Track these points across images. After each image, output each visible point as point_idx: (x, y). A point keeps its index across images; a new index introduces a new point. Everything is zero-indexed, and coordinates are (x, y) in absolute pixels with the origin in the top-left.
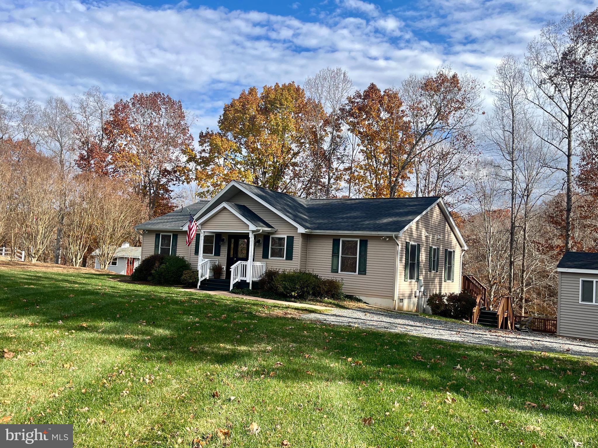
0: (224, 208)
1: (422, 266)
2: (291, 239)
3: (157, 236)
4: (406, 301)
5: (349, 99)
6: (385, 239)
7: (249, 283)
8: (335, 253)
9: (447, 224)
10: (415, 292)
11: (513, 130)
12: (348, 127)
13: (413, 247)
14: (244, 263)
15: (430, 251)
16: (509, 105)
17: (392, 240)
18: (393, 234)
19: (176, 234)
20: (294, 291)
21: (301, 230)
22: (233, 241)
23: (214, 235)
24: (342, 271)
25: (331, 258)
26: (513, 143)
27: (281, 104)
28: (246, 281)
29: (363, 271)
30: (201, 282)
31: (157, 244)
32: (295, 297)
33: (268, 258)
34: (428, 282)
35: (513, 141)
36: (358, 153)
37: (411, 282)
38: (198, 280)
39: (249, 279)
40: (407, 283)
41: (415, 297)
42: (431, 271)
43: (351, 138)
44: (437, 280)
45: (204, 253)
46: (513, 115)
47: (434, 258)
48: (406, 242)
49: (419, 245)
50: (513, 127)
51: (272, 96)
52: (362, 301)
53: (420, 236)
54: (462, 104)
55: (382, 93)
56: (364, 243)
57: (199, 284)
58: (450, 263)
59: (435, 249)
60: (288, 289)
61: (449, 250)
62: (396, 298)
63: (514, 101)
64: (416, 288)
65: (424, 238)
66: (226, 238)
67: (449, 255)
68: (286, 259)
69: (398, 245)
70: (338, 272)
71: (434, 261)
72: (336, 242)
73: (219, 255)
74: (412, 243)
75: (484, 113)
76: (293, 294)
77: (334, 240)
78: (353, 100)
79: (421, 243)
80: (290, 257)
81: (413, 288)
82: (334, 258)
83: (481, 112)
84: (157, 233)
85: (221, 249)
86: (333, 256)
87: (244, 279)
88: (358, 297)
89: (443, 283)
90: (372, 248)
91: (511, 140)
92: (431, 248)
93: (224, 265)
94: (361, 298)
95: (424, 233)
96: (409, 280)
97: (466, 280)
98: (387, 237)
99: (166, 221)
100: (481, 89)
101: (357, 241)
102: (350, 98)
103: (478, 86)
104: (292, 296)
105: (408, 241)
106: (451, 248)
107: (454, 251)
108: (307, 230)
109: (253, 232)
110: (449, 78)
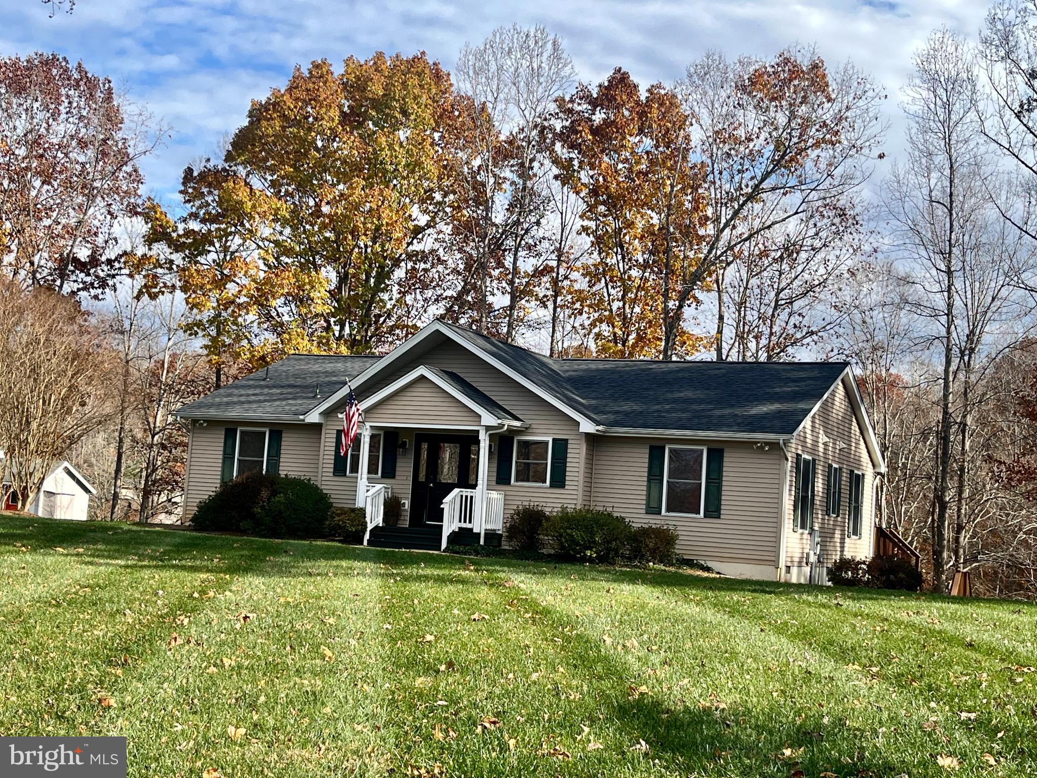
0: (422, 378)
1: (818, 503)
2: (561, 446)
3: (230, 434)
4: (794, 570)
5: (560, 101)
6: (762, 448)
7: (479, 534)
8: (654, 475)
9: (854, 420)
10: (808, 554)
11: (951, 202)
12: (556, 171)
13: (806, 462)
14: (467, 492)
15: (829, 472)
16: (943, 143)
17: (777, 450)
18: (781, 438)
19: (278, 431)
20: (591, 549)
21: (587, 427)
22: (425, 446)
23: (382, 433)
24: (669, 510)
25: (645, 483)
26: (951, 232)
27: (404, 113)
28: (472, 529)
29: (714, 511)
30: (371, 531)
31: (229, 451)
32: (591, 560)
33: (509, 483)
34: (826, 536)
35: (951, 225)
36: (574, 234)
37: (802, 534)
38: (366, 528)
39: (479, 525)
40: (797, 535)
41: (807, 564)
42: (829, 515)
43: (558, 197)
44: (838, 535)
45: (369, 472)
46: (951, 167)
47: (835, 487)
48: (797, 454)
49: (814, 460)
50: (951, 195)
51: (377, 89)
52: (712, 570)
53: (815, 442)
54: (837, 133)
55: (643, 95)
56: (717, 454)
57: (367, 536)
58: (857, 500)
59: (836, 469)
60: (578, 544)
61: (856, 472)
62: (782, 564)
63: (954, 134)
64: (808, 547)
65: (821, 448)
66: (410, 442)
67: (857, 481)
68: (552, 486)
69: (787, 460)
70: (660, 513)
71: (835, 492)
72: (656, 451)
73: (393, 477)
74: (806, 456)
75: (881, 156)
76: (588, 553)
77: (652, 448)
78: (570, 105)
79: (816, 458)
80: (559, 481)
81: (805, 546)
82: (653, 485)
83: (876, 152)
84: (229, 428)
85: (398, 465)
86: (649, 481)
87: (467, 525)
88: (703, 562)
89: (847, 540)
90: (732, 466)
91: (948, 225)
92: (830, 466)
93: (406, 498)
94: (710, 564)
95: (823, 438)
96: (800, 531)
97: (881, 535)
98: (766, 444)
99: (243, 399)
100: (877, 99)
101: (702, 451)
102: (563, 99)
103: (870, 94)
104: (584, 559)
105: (800, 452)
106: (858, 469)
107: (863, 475)
108: (601, 428)
109: (488, 428)
110: (804, 69)
